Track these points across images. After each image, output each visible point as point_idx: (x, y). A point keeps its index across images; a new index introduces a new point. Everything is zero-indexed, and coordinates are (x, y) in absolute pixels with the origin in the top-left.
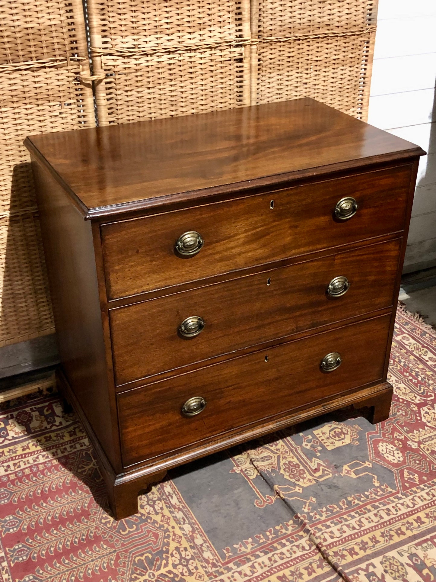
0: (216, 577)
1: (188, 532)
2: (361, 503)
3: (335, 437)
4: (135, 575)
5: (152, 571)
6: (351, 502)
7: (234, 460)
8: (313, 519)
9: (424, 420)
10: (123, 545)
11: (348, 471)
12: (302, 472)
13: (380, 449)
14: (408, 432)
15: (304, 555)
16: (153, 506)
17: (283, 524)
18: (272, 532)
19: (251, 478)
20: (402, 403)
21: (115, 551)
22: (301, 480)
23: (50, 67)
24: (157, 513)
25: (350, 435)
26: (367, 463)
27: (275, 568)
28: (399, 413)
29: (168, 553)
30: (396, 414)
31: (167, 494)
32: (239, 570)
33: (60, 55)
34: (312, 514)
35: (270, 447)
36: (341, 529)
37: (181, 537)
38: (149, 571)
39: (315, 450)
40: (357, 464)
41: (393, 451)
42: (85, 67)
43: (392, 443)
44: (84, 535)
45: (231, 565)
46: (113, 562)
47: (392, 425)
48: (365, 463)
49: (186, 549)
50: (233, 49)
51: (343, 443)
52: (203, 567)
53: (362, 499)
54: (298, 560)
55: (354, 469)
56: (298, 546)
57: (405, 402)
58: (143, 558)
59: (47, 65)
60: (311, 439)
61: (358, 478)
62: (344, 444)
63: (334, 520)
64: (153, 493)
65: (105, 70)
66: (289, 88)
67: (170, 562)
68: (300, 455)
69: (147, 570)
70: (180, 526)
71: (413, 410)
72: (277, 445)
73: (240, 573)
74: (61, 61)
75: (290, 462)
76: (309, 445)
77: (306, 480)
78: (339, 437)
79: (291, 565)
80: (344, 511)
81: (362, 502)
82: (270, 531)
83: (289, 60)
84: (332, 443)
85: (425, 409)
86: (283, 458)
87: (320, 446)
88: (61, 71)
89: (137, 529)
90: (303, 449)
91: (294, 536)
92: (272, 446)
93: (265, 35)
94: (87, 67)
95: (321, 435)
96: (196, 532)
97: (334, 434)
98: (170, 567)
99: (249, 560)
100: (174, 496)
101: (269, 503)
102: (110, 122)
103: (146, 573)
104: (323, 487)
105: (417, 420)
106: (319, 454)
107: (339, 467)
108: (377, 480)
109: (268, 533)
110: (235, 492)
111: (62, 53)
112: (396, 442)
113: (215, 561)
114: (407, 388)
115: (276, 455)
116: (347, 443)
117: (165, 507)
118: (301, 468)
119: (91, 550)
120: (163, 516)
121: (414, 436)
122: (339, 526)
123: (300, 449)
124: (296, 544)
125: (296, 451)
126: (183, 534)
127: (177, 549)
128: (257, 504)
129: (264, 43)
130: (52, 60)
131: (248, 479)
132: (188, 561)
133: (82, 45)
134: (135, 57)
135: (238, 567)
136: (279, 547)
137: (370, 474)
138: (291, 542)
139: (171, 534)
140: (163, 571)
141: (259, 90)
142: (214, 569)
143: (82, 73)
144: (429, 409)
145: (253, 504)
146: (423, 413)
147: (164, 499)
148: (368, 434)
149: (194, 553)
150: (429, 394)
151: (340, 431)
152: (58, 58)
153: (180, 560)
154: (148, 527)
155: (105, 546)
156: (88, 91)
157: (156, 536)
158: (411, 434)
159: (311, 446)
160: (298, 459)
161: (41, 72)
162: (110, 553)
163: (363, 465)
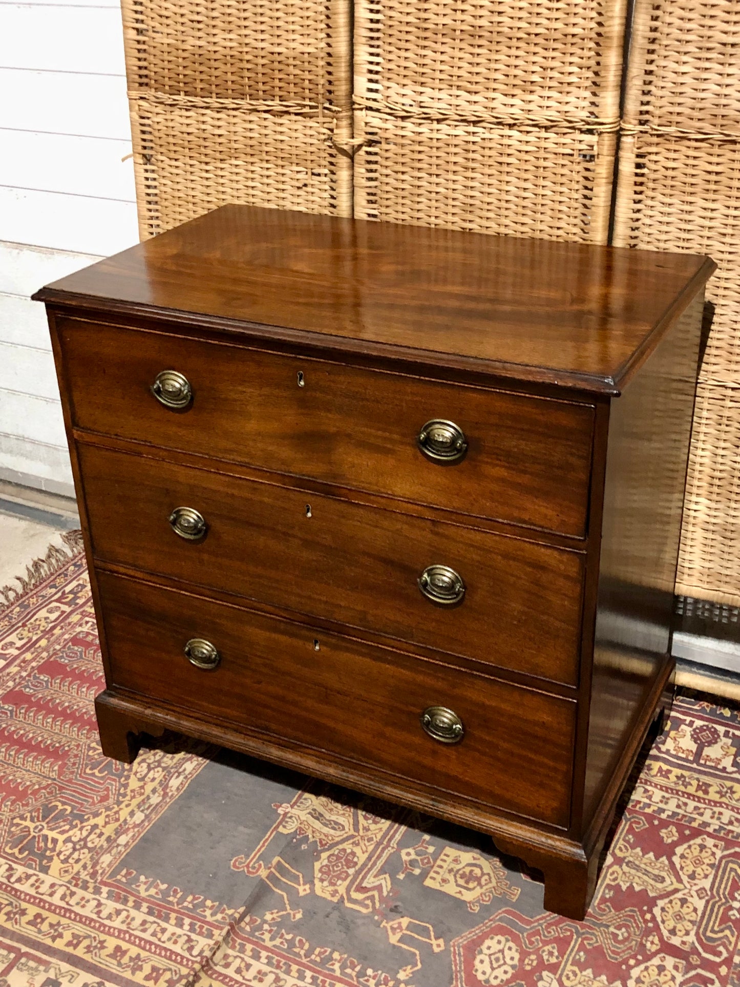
0: (76, 885)
1: (132, 822)
2: (338, 973)
3: (461, 878)
4: (29, 815)
5: (45, 826)
6: (332, 959)
7: (300, 797)
8: (257, 934)
9: (635, 973)
10: (70, 781)
11: (400, 927)
12: (343, 876)
13: (488, 942)
14: (575, 963)
15: (177, 954)
16: (149, 769)
17: (221, 904)
18: (196, 902)
19: (281, 829)
20: (646, 921)
21: (54, 779)
22: (326, 883)
23: (296, 114)
24: (142, 779)
25: (483, 890)
26: (441, 941)
27: (131, 935)
28: (612, 929)
29: (81, 823)
30: (608, 927)
31: (181, 770)
32: (103, 901)
33: (310, 99)
34: (266, 927)
35: (361, 819)
36: (266, 974)
37: (117, 820)
38: (44, 824)
39: (407, 868)
40: (425, 932)
41: (505, 963)
42: (340, 123)
43: (524, 954)
44: (59, 743)
45: (105, 890)
46: (37, 787)
47: (569, 933)
48: (437, 938)
49: (101, 834)
50: (578, 136)
51: (460, 892)
52: (85, 867)
53: (348, 971)
54: (163, 953)
55: (409, 933)
56: (189, 940)
57: (650, 925)
58: (60, 807)
59: (292, 110)
60: (426, 853)
61: (394, 946)
62: (458, 896)
63: (276, 958)
64: (172, 759)
65: (367, 133)
66: (706, 233)
67: (71, 833)
68: (379, 857)
69: (43, 821)
70: (136, 810)
71: (645, 946)
72: (375, 822)
73: (99, 904)
74: (311, 107)
75: (353, 854)
76: (413, 856)
77: (331, 888)
78: (467, 882)
79: (150, 950)
80: (304, 961)
81: (342, 973)
82: (194, 899)
83: (709, 177)
84: (444, 881)
85: (670, 962)
86: (353, 843)
87: (423, 869)
88: (311, 123)
89: (102, 778)
90: (396, 855)
91: (206, 927)
92: (366, 818)
93: (657, 121)
94: (345, 123)
95: (449, 860)
96: (136, 830)
97: (467, 873)
98: (61, 838)
99: (125, 901)
100: (181, 777)
101: (249, 872)
102: (369, 215)
103: (38, 821)
104: (335, 915)
105: (625, 962)
106: (401, 876)
107: (397, 912)
108: (412, 973)
109: (190, 898)
110: (241, 828)
111: (313, 95)
112: (533, 957)
113: (100, 871)
114: (700, 913)
115: (352, 832)
116: (463, 898)
117: (157, 781)
118: (351, 871)
119: (43, 761)
120: (142, 787)
121: (575, 975)
122: (266, 969)
123: (392, 851)
124: (194, 936)
125: (384, 849)
126: (125, 820)
127: (95, 826)
128: (236, 861)
129: (652, 135)
130: (298, 105)
131: (277, 827)
132: (85, 846)
133: (342, 89)
134: (412, 120)
135: (107, 898)
136: (173, 921)
137: (418, 957)
138: (192, 928)
139: (116, 809)
140: (51, 834)
141: (640, 222)
142: (88, 878)
143: (335, 131)
144: (676, 968)
145: (233, 856)
146: (656, 961)
147: (169, 772)
148: (505, 912)
149: (102, 846)
150: (721, 949)
151: (479, 874)
152: (307, 102)
153: (80, 840)
154: (112, 785)
155: (56, 768)
156: (343, 161)
157: (105, 798)
158: (576, 969)
159: (410, 861)
160: (369, 859)
161: (284, 120)
162: (49, 778)
163: (430, 938)
